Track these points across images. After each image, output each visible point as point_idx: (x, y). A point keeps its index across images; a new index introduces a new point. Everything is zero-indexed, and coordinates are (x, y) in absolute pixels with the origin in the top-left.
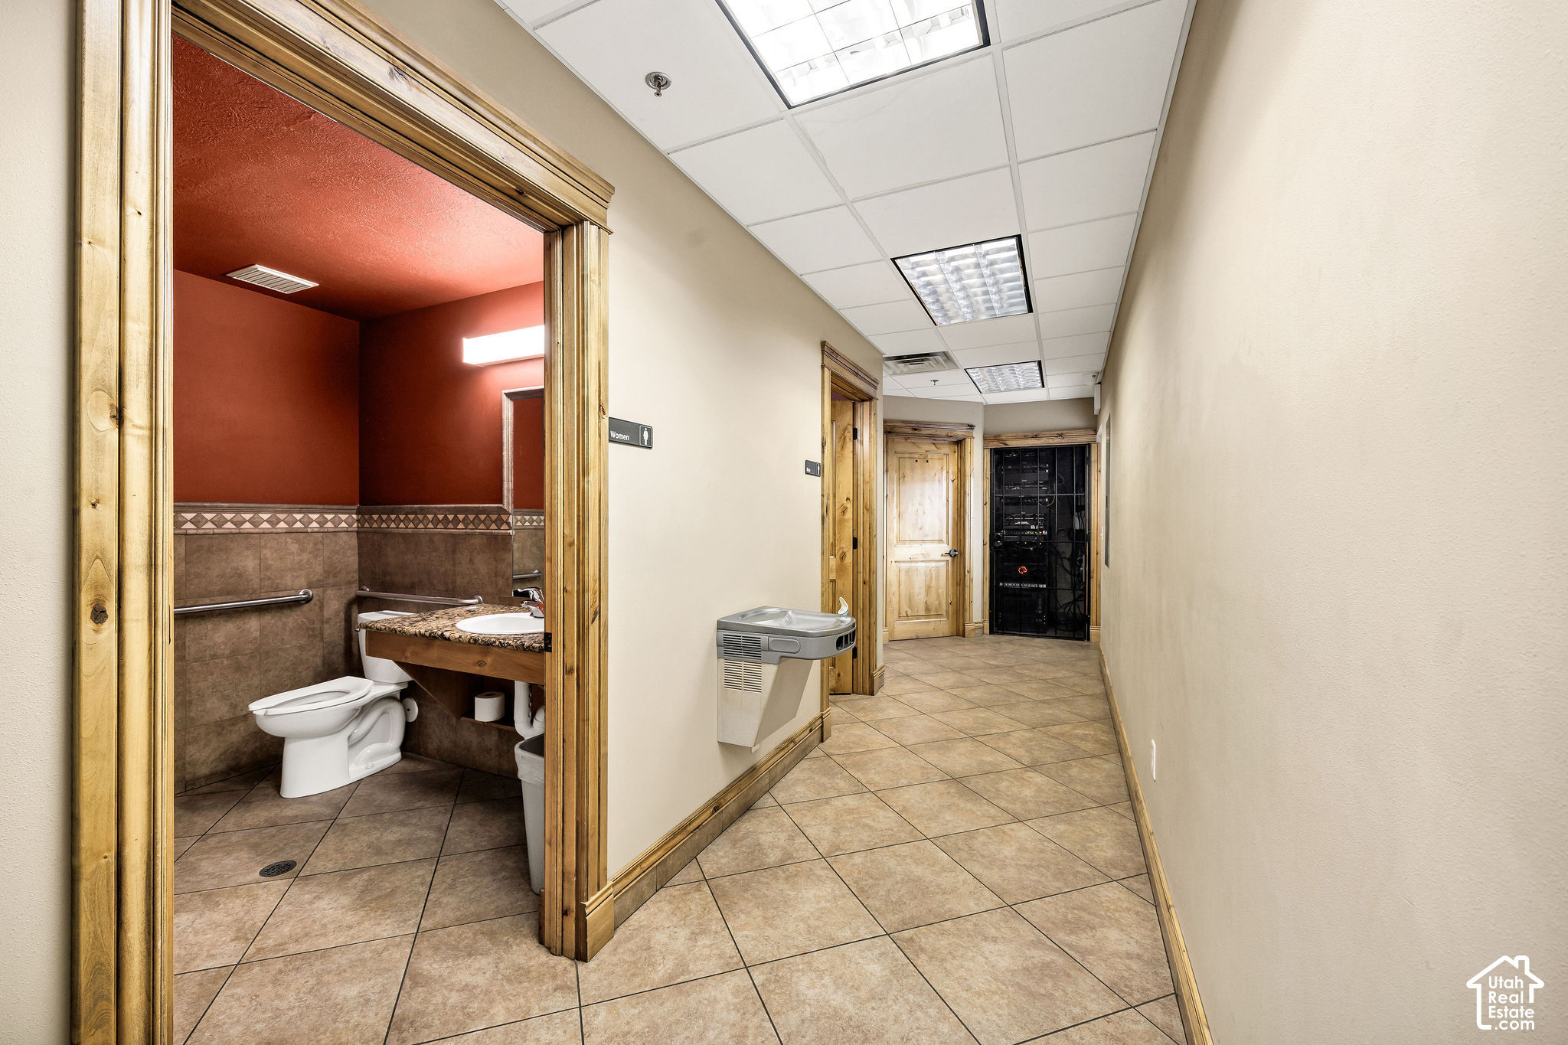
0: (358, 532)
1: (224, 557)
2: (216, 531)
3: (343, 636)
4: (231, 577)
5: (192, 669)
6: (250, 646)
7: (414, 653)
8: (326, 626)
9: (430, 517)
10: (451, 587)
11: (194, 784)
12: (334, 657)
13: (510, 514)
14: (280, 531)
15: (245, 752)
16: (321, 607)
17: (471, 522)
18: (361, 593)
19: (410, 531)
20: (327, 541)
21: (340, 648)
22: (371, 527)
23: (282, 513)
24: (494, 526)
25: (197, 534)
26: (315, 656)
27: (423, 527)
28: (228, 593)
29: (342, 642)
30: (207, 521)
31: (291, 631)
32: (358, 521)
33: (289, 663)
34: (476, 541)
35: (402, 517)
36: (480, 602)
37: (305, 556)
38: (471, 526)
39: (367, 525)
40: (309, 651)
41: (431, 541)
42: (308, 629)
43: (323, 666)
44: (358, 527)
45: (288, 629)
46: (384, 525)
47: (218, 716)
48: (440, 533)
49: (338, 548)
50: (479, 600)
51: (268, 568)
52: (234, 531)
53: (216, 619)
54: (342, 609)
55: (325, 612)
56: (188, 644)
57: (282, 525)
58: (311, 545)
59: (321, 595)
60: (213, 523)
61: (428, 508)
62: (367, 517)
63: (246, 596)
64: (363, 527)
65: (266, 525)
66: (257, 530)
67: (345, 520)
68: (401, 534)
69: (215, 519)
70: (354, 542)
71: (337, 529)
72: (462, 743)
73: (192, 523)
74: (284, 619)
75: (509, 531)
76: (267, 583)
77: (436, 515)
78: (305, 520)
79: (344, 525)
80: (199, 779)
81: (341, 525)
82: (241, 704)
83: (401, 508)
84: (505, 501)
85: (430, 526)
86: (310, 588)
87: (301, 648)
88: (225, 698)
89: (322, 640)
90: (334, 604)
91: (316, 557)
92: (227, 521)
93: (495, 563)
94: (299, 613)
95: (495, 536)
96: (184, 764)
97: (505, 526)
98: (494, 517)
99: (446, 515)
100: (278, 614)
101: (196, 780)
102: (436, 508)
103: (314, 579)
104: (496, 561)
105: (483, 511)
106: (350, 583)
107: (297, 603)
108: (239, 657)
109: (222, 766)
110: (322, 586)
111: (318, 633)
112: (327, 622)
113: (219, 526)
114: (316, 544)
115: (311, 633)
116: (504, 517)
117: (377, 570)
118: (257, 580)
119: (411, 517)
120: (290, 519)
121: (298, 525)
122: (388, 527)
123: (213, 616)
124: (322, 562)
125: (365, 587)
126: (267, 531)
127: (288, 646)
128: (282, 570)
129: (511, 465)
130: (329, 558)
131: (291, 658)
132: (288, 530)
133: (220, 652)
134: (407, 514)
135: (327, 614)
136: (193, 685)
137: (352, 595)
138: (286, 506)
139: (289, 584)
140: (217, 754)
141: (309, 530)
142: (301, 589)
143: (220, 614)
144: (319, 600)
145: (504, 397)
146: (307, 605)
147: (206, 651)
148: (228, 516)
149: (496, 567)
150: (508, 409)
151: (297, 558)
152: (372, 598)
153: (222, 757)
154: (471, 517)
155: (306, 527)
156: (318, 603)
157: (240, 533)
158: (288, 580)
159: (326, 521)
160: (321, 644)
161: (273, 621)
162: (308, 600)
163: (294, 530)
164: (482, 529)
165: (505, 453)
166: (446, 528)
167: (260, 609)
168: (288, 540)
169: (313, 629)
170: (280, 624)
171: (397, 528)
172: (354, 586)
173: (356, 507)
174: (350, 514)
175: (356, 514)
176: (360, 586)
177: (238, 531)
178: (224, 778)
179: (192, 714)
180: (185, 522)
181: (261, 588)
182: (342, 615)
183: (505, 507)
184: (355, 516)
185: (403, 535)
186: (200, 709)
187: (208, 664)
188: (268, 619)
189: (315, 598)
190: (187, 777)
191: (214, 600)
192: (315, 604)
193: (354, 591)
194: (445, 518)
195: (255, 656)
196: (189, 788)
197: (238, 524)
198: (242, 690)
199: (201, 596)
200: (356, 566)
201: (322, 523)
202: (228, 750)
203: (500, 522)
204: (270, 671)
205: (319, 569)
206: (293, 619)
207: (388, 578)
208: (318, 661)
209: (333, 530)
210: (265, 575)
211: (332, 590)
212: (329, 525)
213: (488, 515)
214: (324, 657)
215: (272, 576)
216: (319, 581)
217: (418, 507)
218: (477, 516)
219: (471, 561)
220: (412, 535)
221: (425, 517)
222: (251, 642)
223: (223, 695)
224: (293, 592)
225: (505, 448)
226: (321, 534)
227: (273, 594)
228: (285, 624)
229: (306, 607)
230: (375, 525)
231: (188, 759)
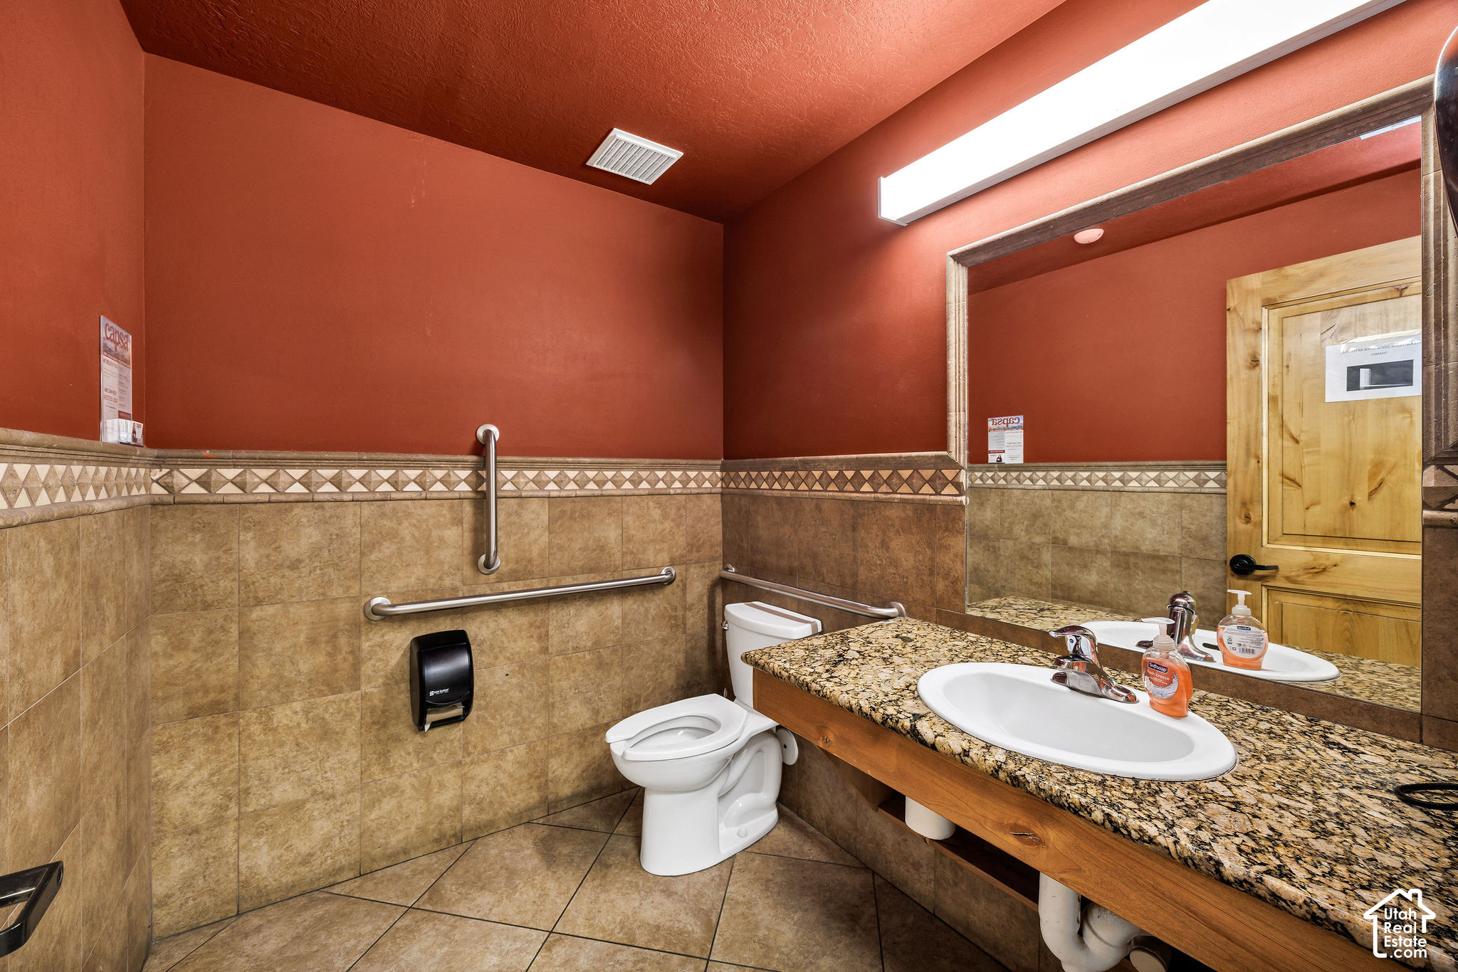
0: (722, 494)
1: (587, 525)
2: (579, 493)
3: (706, 627)
4: (595, 550)
5: (554, 663)
6: (612, 637)
7: (842, 740)
8: (689, 614)
9: (817, 474)
10: (849, 581)
11: (556, 806)
12: (697, 653)
13: (961, 468)
14: (642, 493)
15: (606, 770)
16: (684, 590)
17: (885, 481)
18: (725, 574)
19: (788, 494)
20: (690, 505)
21: (703, 643)
22: (737, 488)
23: (645, 469)
24: (927, 489)
25: (559, 497)
26: (677, 651)
27: (806, 488)
28: (591, 571)
29: (705, 635)
30: (570, 480)
31: (653, 620)
32: (722, 479)
33: (650, 660)
34: (894, 513)
35: (777, 474)
36: (901, 614)
37: (668, 525)
38: (884, 488)
39: (732, 485)
40: (672, 645)
41: (818, 508)
42: (670, 617)
43: (686, 665)
44: (722, 487)
45: (650, 618)
46: (753, 486)
47: (579, 724)
48: (834, 499)
49: (701, 514)
50: (899, 609)
51: (630, 540)
52: (596, 493)
53: (579, 603)
54: (705, 592)
55: (688, 595)
56: (551, 633)
57: (644, 485)
58: (674, 510)
59: (684, 574)
60: (576, 482)
61: (814, 461)
62: (732, 474)
63: (608, 575)
64: (727, 487)
65: (628, 486)
66: (619, 492)
67: (707, 478)
68: (776, 498)
69: (578, 478)
70: (718, 506)
71: (701, 491)
72: (867, 829)
73: (555, 483)
74: (646, 605)
75: (959, 499)
76: (629, 558)
77: (825, 471)
78: (668, 479)
79: (707, 485)
80: (561, 800)
81: (705, 486)
82: (603, 710)
83: (776, 462)
84: (952, 445)
85: (817, 487)
86: (672, 564)
87: (664, 641)
88: (588, 701)
89: (685, 632)
90: (698, 588)
91: (678, 525)
92: (589, 480)
93: (929, 552)
94: (661, 596)
95: (930, 507)
96: (547, 781)
97: (950, 489)
98: (928, 474)
99: (841, 472)
100: (641, 598)
101: (558, 801)
102: (826, 460)
103: (677, 554)
104: (932, 548)
105: (907, 464)
106: (713, 559)
107: (659, 585)
108: (601, 650)
109: (583, 786)
110: (685, 563)
111: (680, 622)
112: (690, 609)
113: (581, 487)
114: (679, 509)
115: (673, 622)
116: (949, 474)
117: (745, 545)
118: (619, 555)
119: (790, 474)
120: (652, 477)
121: (661, 485)
122: (759, 489)
123: (575, 599)
124: (684, 532)
125: (730, 566)
126: (630, 493)
127: (650, 638)
128: (644, 542)
129: (965, 381)
130: (693, 527)
131: (653, 654)
132: (650, 492)
133: (582, 644)
134: (783, 470)
135: (690, 598)
136: (556, 684)
137: (716, 575)
138: (648, 461)
139: (652, 560)
140: (579, 770)
141: (672, 492)
142: (663, 566)
143: (582, 597)
144: (682, 580)
145: (951, 261)
146: (669, 587)
147: (568, 642)
148: (591, 474)
149: (932, 559)
150: (958, 283)
151: (660, 527)
152: (739, 583)
153: (584, 775)
154: (885, 474)
155: (669, 487)
156: (681, 584)
157: (602, 496)
158: (650, 556)
159: (689, 480)
160: (684, 637)
161: (635, 606)
162: (670, 582)
163: (656, 492)
164: (904, 492)
165: (952, 362)
166: (841, 491)
167: (623, 591)
168: (650, 503)
169: (676, 618)
170: (642, 610)
171: (771, 489)
172: (718, 562)
173: (719, 462)
174: (714, 470)
175: (722, 471)
176: (724, 564)
177: (599, 493)
178: (585, 801)
179: (555, 720)
180: (548, 482)
181: (623, 565)
182: (705, 599)
183: (953, 456)
184: (719, 474)
185: (779, 500)
186: (562, 713)
187: (570, 658)
188: (631, 604)
189: (678, 578)
190: (550, 797)
191: (577, 579)
192: (678, 586)
193: (717, 570)
194: (841, 474)
195: (617, 650)
196: (552, 811)
197: (600, 484)
198: (605, 692)
199: (563, 574)
200: (720, 538)
201: (685, 482)
202: (590, 766)
203: (937, 483)
204: (632, 669)
205: (682, 541)
206: (655, 604)
207: (759, 557)
208: (681, 657)
209: (696, 491)
210: (627, 548)
211: (695, 567)
212: (692, 485)
213: (916, 470)
214: (687, 652)
215: (634, 550)
216: (682, 556)
217: (800, 460)
218: (895, 471)
219: (885, 545)
220: (791, 499)
221: (809, 474)
222: (612, 632)
223: (585, 698)
224: (655, 571)
225: (952, 352)
226: (684, 497)
227: (636, 573)
228: (647, 610)
229: (669, 589)
230: (742, 485)
231: (550, 775)
